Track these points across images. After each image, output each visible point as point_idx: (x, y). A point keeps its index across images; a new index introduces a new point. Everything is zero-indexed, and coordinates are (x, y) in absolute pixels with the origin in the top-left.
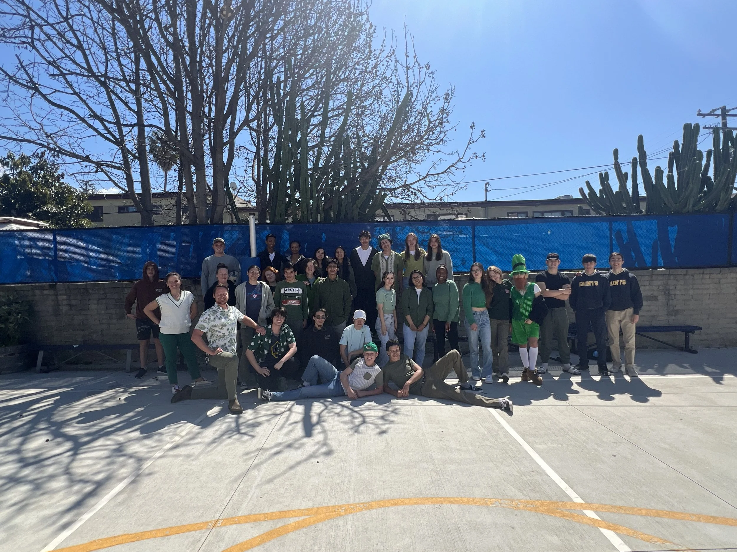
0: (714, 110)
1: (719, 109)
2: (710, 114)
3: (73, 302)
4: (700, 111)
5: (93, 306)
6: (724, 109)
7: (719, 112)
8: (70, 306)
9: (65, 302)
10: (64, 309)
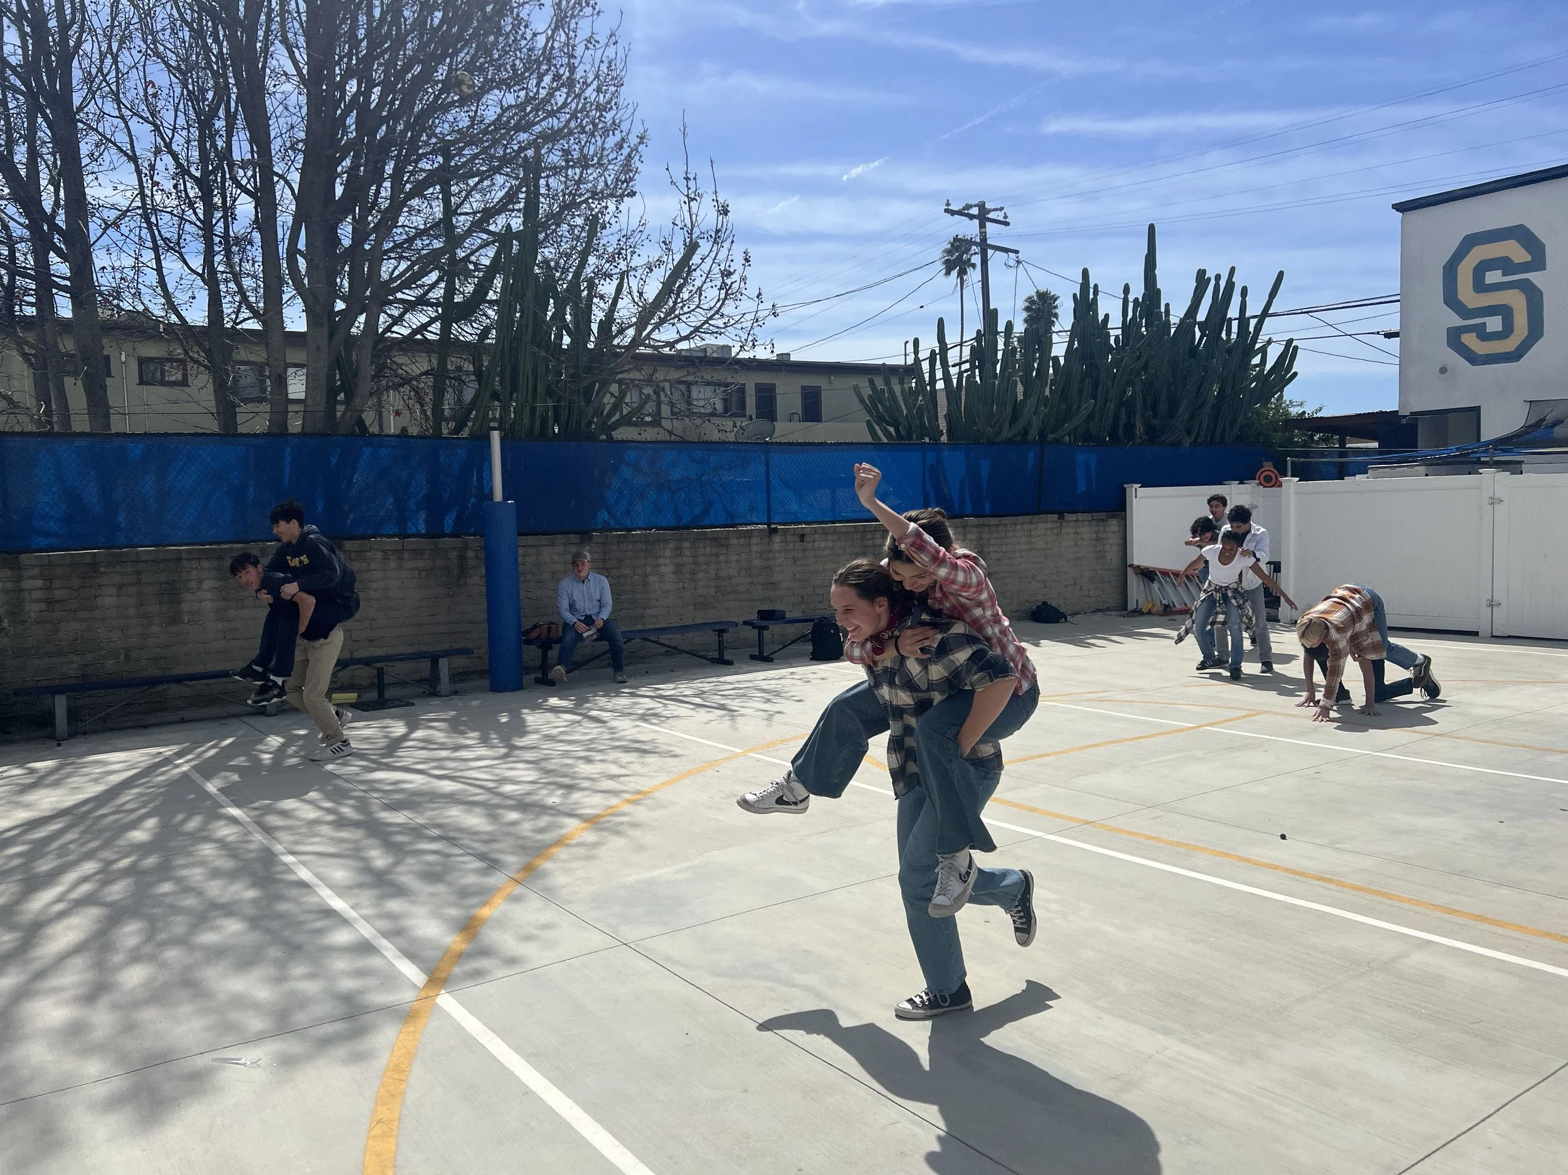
0: (968, 207)
1: (975, 206)
2: (960, 213)
3: (59, 594)
4: (948, 204)
5: (108, 600)
6: (982, 206)
7: (975, 211)
8: (50, 602)
9: (38, 595)
10: (33, 609)
